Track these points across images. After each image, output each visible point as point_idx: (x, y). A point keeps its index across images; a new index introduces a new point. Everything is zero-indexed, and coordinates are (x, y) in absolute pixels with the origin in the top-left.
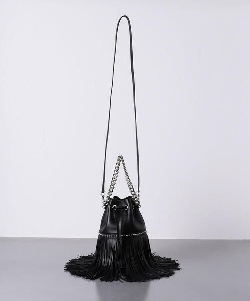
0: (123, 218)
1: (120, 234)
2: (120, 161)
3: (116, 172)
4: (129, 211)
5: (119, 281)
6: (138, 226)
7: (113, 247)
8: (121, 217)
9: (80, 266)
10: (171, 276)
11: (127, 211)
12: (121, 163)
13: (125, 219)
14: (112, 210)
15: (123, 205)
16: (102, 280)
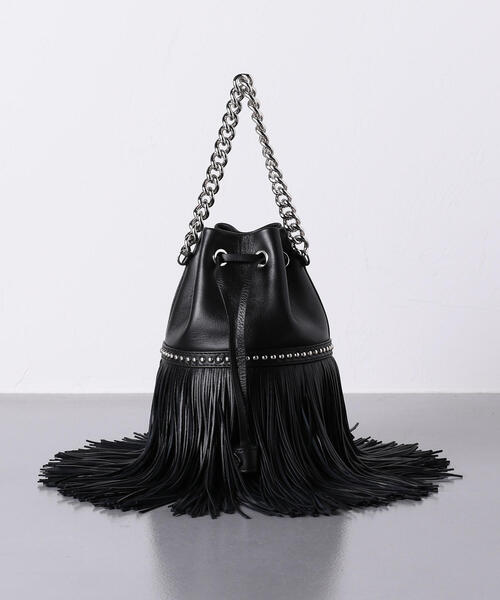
0: (251, 295)
1: (241, 351)
2: (242, 92)
3: (226, 135)
4: (272, 271)
5: (237, 516)
6: (303, 325)
7: (213, 399)
8: (245, 292)
9: (93, 469)
10: (426, 495)
11: (266, 269)
12: (245, 102)
13: (259, 299)
14: (210, 266)
15: (252, 251)
16: (178, 511)
